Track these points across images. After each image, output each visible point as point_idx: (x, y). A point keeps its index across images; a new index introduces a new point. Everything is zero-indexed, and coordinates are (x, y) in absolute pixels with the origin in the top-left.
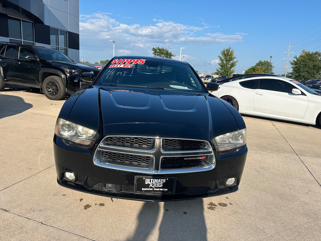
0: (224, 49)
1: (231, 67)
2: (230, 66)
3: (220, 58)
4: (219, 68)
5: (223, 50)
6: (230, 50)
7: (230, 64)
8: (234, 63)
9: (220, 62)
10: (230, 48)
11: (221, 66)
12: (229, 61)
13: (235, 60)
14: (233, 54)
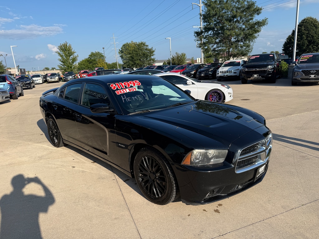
0: (61, 44)
1: (73, 62)
2: (71, 61)
3: (59, 54)
4: (61, 64)
5: (59, 45)
6: (68, 45)
7: (71, 60)
8: (75, 58)
9: (61, 58)
10: (66, 43)
11: (62, 62)
12: (70, 56)
13: (75, 54)
14: (71, 48)
